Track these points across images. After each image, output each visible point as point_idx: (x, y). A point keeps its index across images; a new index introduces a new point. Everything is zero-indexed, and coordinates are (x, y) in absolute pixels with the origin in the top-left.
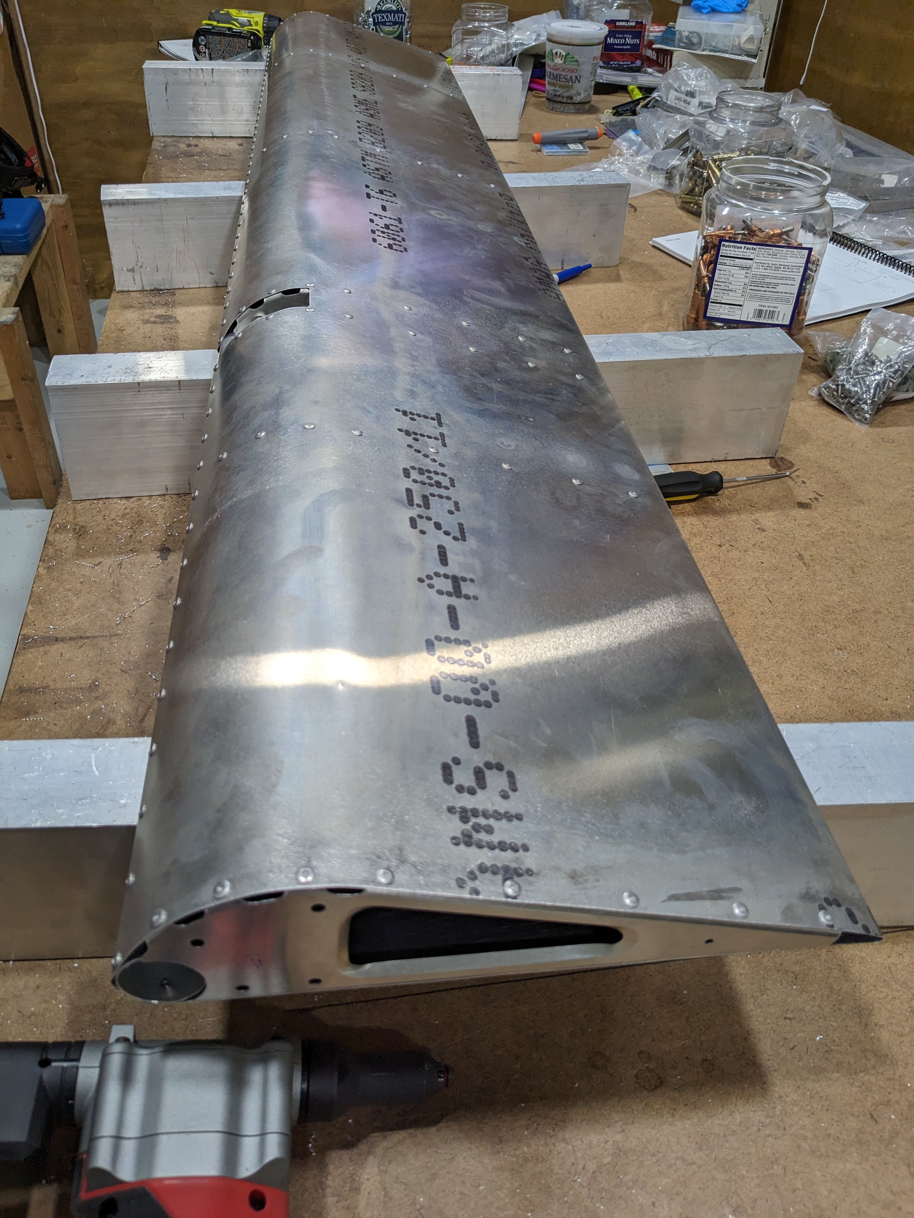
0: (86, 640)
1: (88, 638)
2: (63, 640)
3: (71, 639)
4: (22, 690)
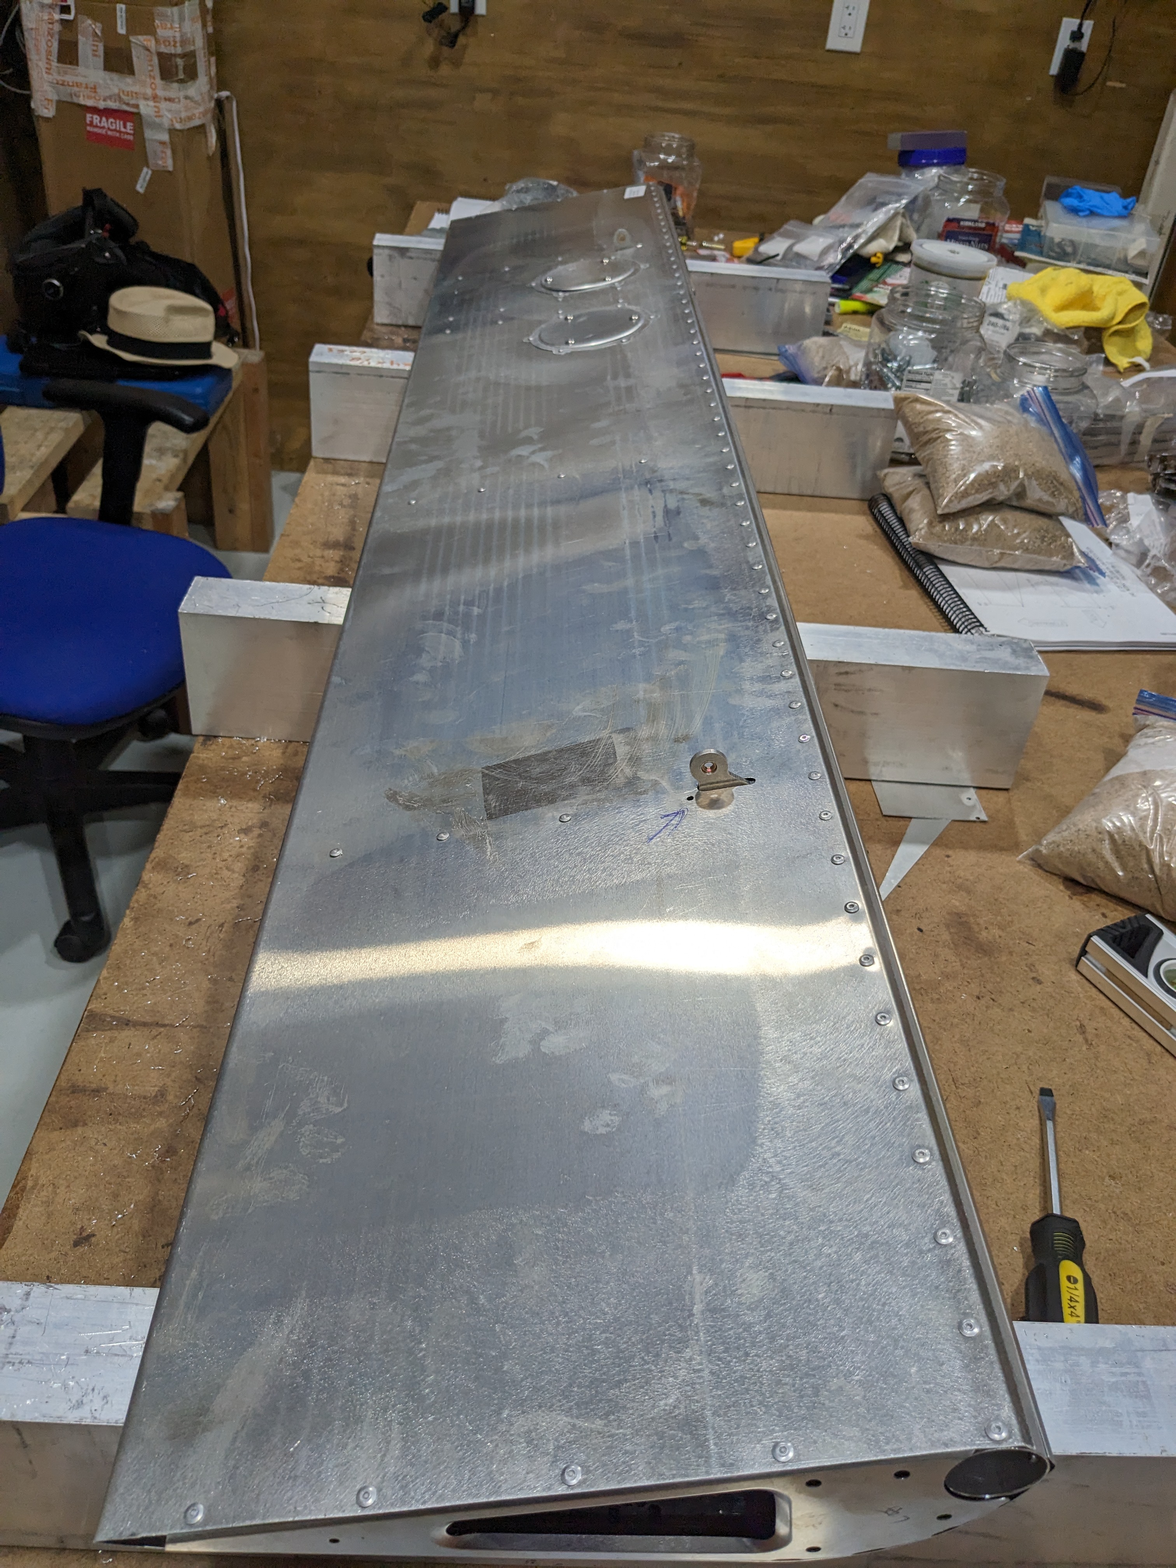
0: (162, 1029)
1: (164, 1026)
2: (136, 1024)
3: (145, 1024)
4: (75, 1090)
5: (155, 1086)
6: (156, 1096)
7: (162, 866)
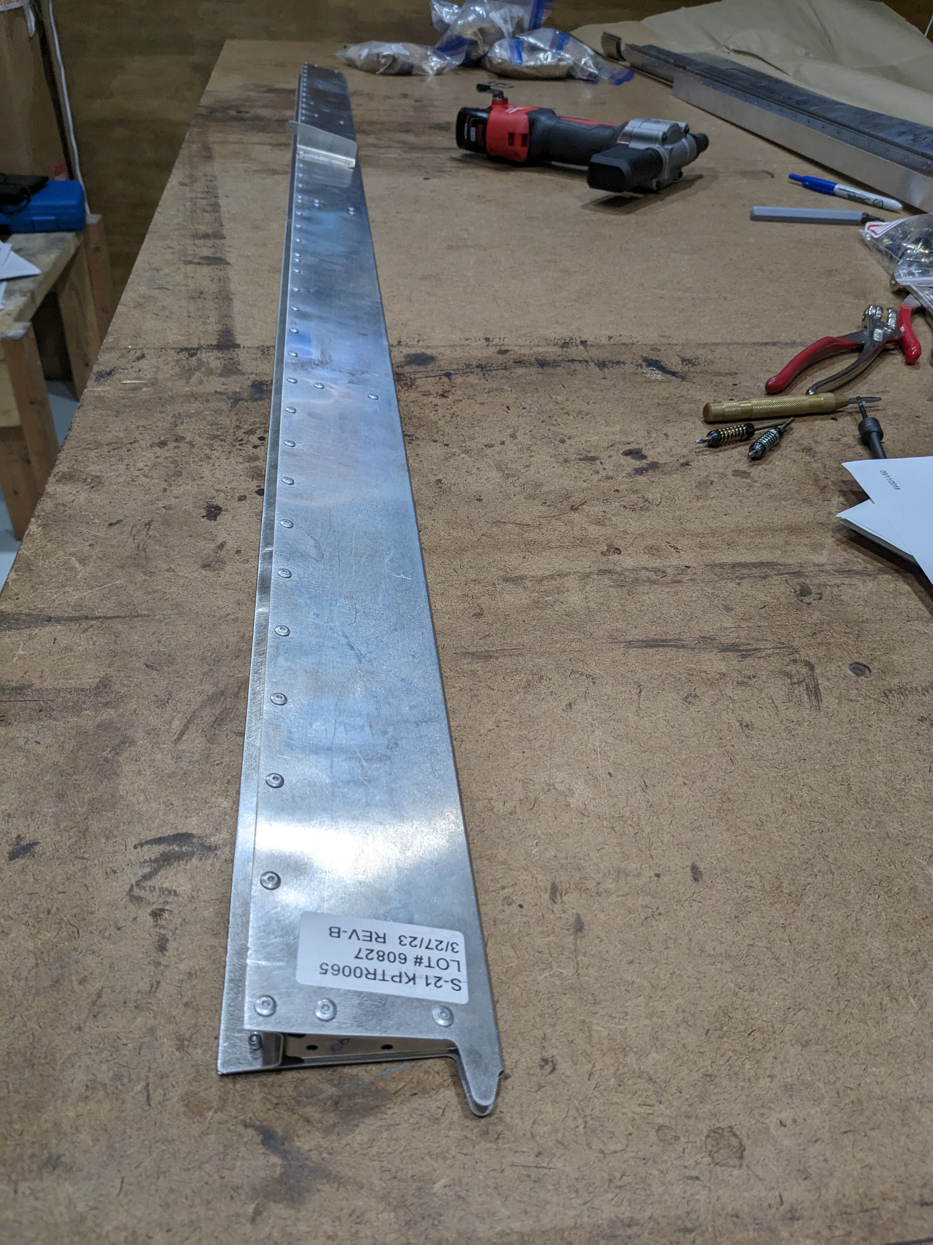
0: (93, 622)
1: (97, 618)
2: (58, 620)
3: (71, 619)
5: (95, 677)
6: (97, 687)
7: (67, 478)
